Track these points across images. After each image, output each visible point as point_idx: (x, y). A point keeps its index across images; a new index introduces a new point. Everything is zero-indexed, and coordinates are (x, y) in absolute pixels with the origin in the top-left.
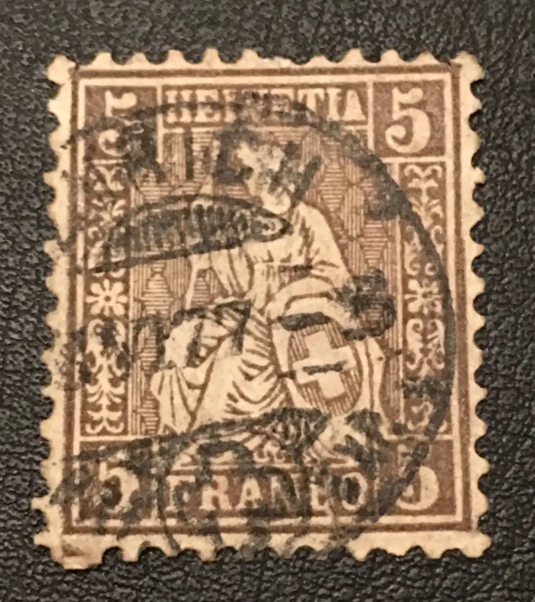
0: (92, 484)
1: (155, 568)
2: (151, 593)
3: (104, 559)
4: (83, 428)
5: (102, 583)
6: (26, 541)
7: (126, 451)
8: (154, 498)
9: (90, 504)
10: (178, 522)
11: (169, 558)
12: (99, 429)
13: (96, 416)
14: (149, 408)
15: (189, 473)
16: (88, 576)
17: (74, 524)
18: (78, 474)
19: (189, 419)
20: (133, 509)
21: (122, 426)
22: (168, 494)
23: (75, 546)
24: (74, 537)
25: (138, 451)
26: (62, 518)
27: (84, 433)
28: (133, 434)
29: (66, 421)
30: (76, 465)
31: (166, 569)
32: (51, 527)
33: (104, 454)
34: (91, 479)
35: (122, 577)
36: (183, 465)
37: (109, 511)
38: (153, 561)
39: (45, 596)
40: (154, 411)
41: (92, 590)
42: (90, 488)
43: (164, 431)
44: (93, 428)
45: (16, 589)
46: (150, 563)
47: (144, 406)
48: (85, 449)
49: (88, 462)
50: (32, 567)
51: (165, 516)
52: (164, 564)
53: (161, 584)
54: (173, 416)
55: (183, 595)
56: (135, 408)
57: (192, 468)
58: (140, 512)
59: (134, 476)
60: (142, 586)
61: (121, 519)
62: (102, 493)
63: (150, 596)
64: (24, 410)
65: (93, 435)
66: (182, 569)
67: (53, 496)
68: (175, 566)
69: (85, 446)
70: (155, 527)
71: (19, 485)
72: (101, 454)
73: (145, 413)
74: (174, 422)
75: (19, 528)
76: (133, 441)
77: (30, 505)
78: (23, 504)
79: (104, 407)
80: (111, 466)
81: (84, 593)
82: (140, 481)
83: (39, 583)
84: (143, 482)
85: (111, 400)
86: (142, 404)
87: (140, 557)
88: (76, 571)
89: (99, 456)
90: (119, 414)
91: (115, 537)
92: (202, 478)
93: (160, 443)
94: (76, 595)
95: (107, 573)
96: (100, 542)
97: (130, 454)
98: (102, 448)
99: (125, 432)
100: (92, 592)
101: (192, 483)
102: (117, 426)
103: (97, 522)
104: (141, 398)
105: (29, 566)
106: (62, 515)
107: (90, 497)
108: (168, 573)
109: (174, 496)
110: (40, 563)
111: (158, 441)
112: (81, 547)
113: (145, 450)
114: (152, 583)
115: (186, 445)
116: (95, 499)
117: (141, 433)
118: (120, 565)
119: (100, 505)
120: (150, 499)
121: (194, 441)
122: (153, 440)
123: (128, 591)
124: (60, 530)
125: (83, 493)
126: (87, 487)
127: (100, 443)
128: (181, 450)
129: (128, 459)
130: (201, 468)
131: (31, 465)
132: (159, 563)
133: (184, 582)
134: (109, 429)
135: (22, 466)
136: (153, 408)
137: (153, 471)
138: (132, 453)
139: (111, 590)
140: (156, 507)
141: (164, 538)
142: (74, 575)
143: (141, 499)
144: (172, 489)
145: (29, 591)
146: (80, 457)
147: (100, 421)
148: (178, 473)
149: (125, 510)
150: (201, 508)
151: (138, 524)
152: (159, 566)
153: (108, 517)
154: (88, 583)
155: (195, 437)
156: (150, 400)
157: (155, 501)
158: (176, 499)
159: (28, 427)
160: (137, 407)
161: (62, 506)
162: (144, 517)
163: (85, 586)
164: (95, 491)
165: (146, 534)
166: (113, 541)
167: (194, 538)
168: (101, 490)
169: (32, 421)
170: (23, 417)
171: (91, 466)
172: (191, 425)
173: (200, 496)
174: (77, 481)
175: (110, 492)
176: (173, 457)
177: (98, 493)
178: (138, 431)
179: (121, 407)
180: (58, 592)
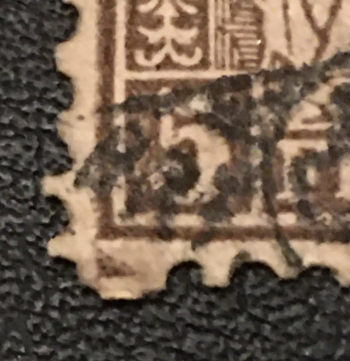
0: (147, 154)
1: (256, 300)
2: (250, 342)
3: (169, 281)
4: (130, 57)
5: (165, 324)
6: (32, 251)
7: (205, 97)
8: (256, 177)
9: (144, 188)
10: (298, 219)
11: (284, 282)
12: (158, 58)
13: (153, 36)
14: (244, 23)
15: (317, 135)
16: (141, 313)
17: (118, 221)
18: (122, 135)
19: (316, 42)
20: (219, 196)
21: (199, 53)
22: (280, 171)
23: (119, 258)
24: (118, 243)
25: (227, 97)
26: (95, 211)
27: (132, 65)
28: (217, 68)
29: (100, 44)
30: (120, 120)
31: (275, 302)
32: (76, 227)
33: (168, 102)
34: (145, 145)
35: (200, 315)
36: (306, 121)
37: (178, 199)
38: (254, 287)
39: (64, 347)
40: (254, 28)
41: (149, 336)
42: (143, 160)
43: (273, 62)
44: (148, 57)
45: (14, 333)
46: (248, 291)
47: (237, 19)
48: (135, 93)
49: (141, 116)
50: (43, 296)
51: (276, 208)
52: (273, 292)
53: (268, 327)
54: (288, 36)
55: (306, 345)
56: (220, 23)
57: (323, 126)
58: (232, 201)
59: (221, 140)
60: (234, 331)
61: (200, 214)
62: (165, 169)
63: (250, 348)
64: (26, 27)
65: (147, 69)
66: (304, 302)
67: (79, 173)
68: (292, 296)
69: (135, 88)
70: (259, 228)
71: (19, 156)
72: (162, 100)
73: (239, 31)
74: (289, 47)
75: (20, 230)
76: (219, 80)
77: (38, 189)
78: (26, 187)
79: (167, 21)
80: (180, 123)
81: (133, 341)
82: (232, 149)
83: (56, 323)
84: (238, 152)
85: (179, 10)
86: (233, 15)
87: (231, 280)
88: (121, 303)
89: (159, 104)
90: (193, 32)
91: (189, 244)
92: (340, 145)
93: (265, 83)
94: (119, 345)
95: (174, 307)
96: (162, 253)
97: (213, 101)
98: (164, 91)
99: (204, 64)
100: (148, 340)
101: (323, 152)
102: (191, 54)
103: (157, 218)
104: (231, 6)
105: (37, 295)
106: (95, 205)
107: (145, 176)
108: (280, 308)
109: (290, 174)
110: (57, 289)
111: (262, 79)
112: (131, 261)
113: (240, 96)
114: (251, 326)
115: (311, 87)
116: (152, 178)
117: (232, 67)
118: (195, 294)
119: (161, 188)
120: (249, 180)
121: (325, 80)
122: (253, 77)
123: (209, 338)
124: (93, 232)
125: (131, 169)
126: (138, 159)
127: (161, 83)
128: (303, 95)
129: (210, 110)
130: (338, 127)
131: (39, 121)
132: (265, 291)
133: (309, 323)
134: (176, 58)
135: (22, 123)
136: (252, 24)
137: (255, 131)
138: (216, 100)
139: (181, 338)
140: (261, 194)
141: (274, 247)
142: (115, 310)
143: (233, 178)
144: (288, 163)
145: (37, 338)
146: (126, 107)
147: (161, 45)
148: (296, 135)
149: (206, 199)
150: (338, 195)
151: (229, 222)
152: (264, 296)
153: (176, 209)
154: (140, 324)
155: (328, 74)
156: (247, 9)
157: (258, 184)
158: (295, 179)
159: (32, 56)
160: (223, 21)
161: (95, 191)
162: (239, 211)
163: (136, 330)
164: (153, 164)
165: (243, 240)
166: (185, 252)
167: (325, 247)
168: (164, 164)
169: (40, 45)
170: (25, 39)
171: (145, 123)
172: (319, 52)
173: (337, 173)
174: (121, 148)
175: (180, 167)
176: (288, 107)
177: (158, 168)
178: (227, 62)
179: (197, 21)
180: (89, 339)
